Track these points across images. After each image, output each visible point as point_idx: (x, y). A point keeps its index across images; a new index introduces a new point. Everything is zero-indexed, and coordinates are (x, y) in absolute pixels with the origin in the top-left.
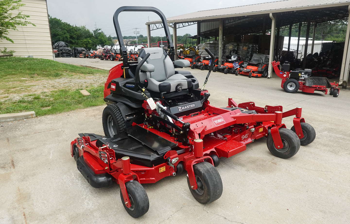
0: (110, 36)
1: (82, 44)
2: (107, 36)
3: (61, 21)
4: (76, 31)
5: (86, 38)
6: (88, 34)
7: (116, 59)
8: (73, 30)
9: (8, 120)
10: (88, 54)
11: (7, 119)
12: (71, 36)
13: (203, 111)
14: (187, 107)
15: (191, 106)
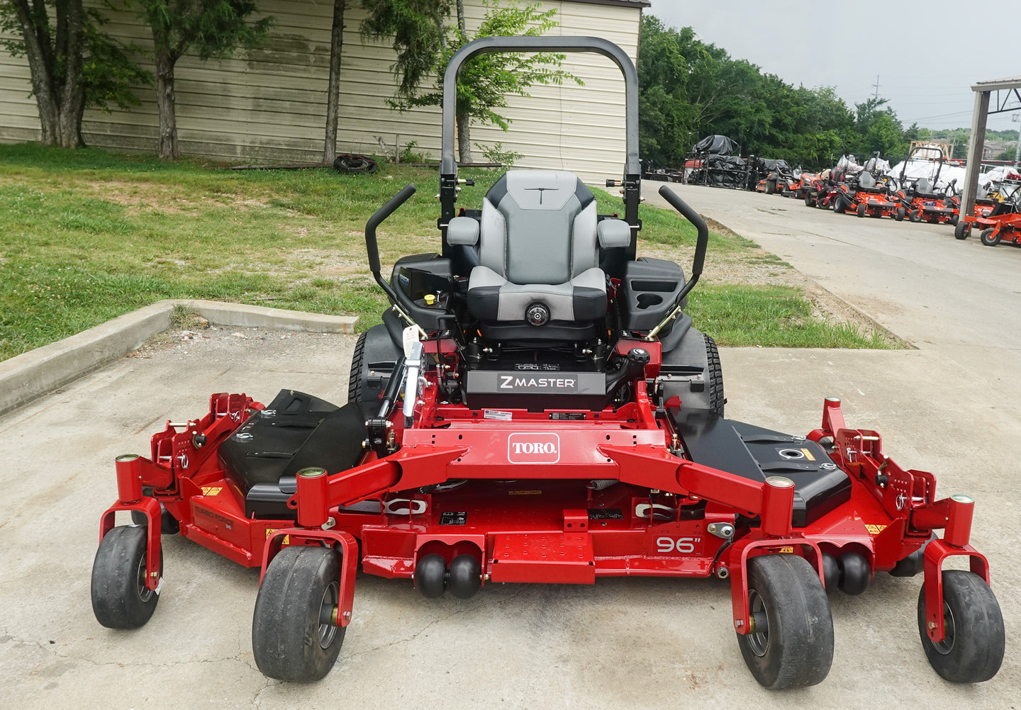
0: (915, 124)
1: (806, 148)
2: (906, 127)
3: (758, 70)
4: (797, 104)
5: (826, 128)
6: (838, 116)
7: (850, 210)
8: (788, 100)
9: (290, 327)
10: (783, 183)
11: (287, 324)
12: (777, 118)
13: (611, 411)
14: (538, 383)
15: (558, 383)
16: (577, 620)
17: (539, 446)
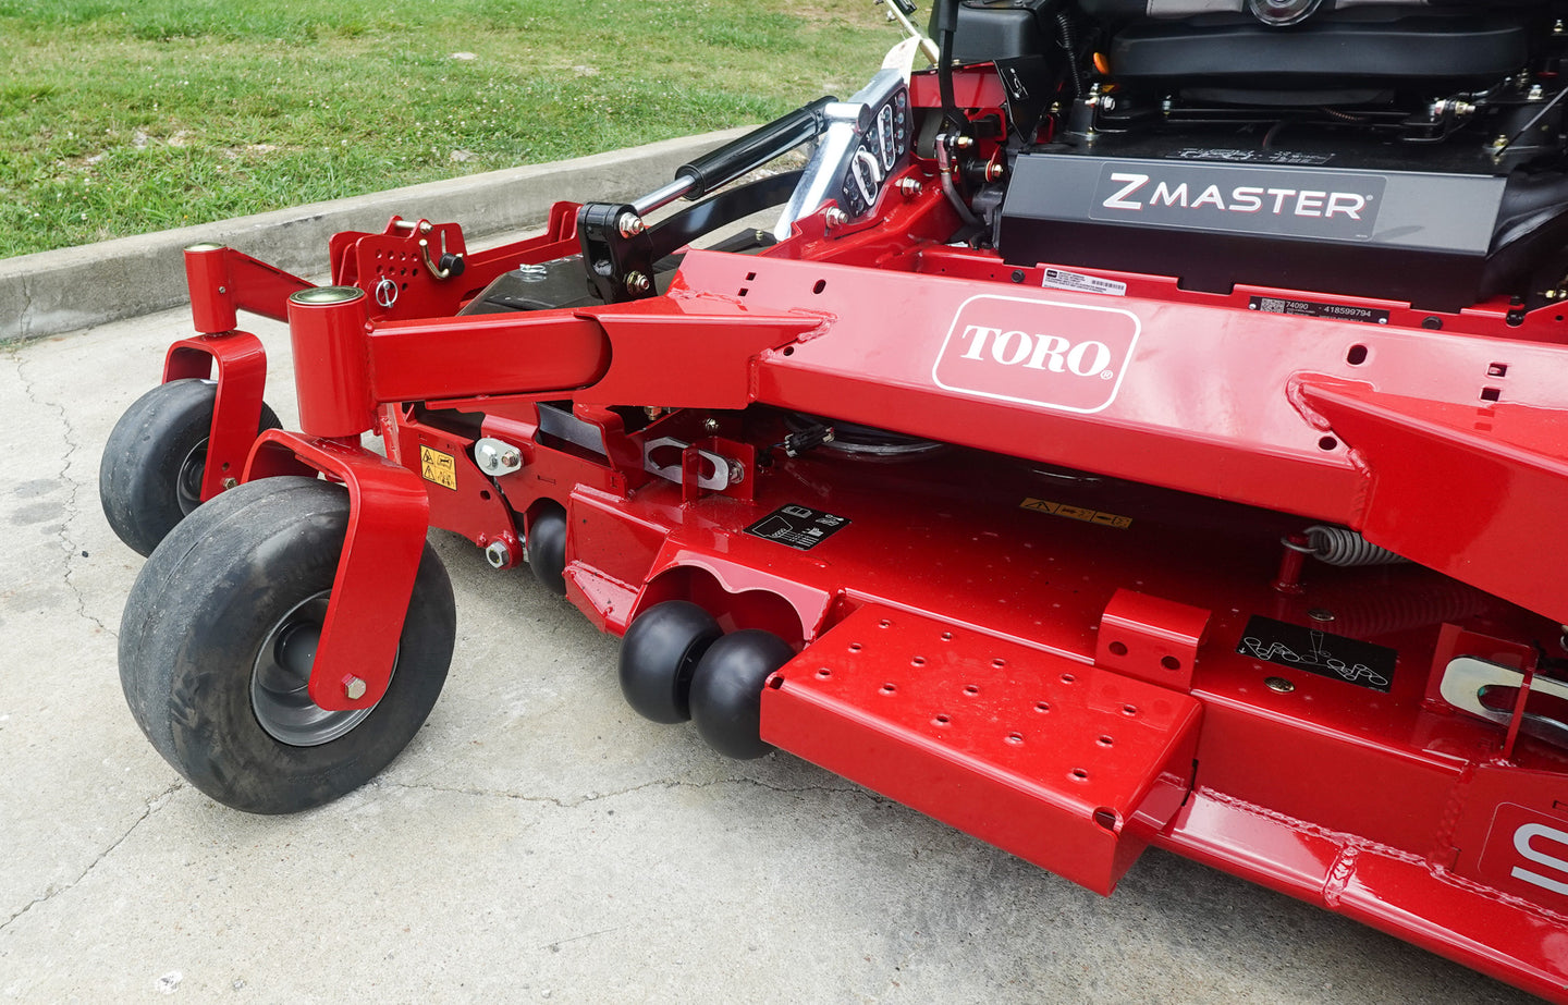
13: (1503, 315)
14: (1228, 199)
15: (1302, 202)
16: (1077, 972)
17: (1053, 345)
